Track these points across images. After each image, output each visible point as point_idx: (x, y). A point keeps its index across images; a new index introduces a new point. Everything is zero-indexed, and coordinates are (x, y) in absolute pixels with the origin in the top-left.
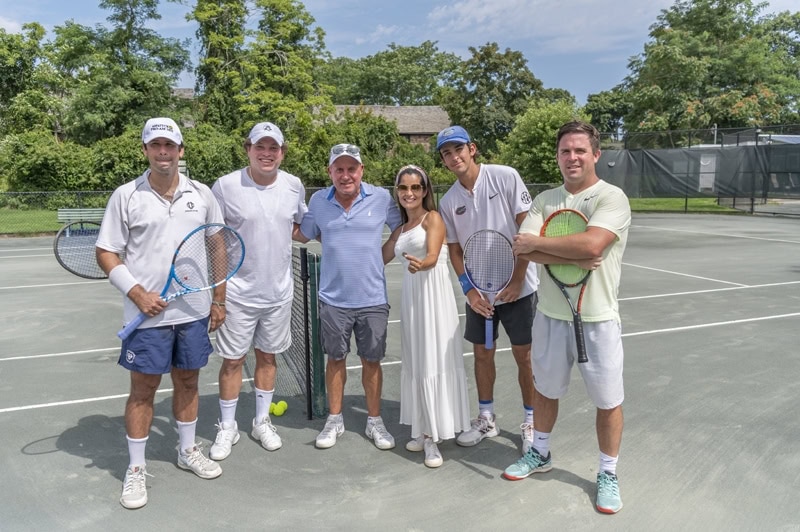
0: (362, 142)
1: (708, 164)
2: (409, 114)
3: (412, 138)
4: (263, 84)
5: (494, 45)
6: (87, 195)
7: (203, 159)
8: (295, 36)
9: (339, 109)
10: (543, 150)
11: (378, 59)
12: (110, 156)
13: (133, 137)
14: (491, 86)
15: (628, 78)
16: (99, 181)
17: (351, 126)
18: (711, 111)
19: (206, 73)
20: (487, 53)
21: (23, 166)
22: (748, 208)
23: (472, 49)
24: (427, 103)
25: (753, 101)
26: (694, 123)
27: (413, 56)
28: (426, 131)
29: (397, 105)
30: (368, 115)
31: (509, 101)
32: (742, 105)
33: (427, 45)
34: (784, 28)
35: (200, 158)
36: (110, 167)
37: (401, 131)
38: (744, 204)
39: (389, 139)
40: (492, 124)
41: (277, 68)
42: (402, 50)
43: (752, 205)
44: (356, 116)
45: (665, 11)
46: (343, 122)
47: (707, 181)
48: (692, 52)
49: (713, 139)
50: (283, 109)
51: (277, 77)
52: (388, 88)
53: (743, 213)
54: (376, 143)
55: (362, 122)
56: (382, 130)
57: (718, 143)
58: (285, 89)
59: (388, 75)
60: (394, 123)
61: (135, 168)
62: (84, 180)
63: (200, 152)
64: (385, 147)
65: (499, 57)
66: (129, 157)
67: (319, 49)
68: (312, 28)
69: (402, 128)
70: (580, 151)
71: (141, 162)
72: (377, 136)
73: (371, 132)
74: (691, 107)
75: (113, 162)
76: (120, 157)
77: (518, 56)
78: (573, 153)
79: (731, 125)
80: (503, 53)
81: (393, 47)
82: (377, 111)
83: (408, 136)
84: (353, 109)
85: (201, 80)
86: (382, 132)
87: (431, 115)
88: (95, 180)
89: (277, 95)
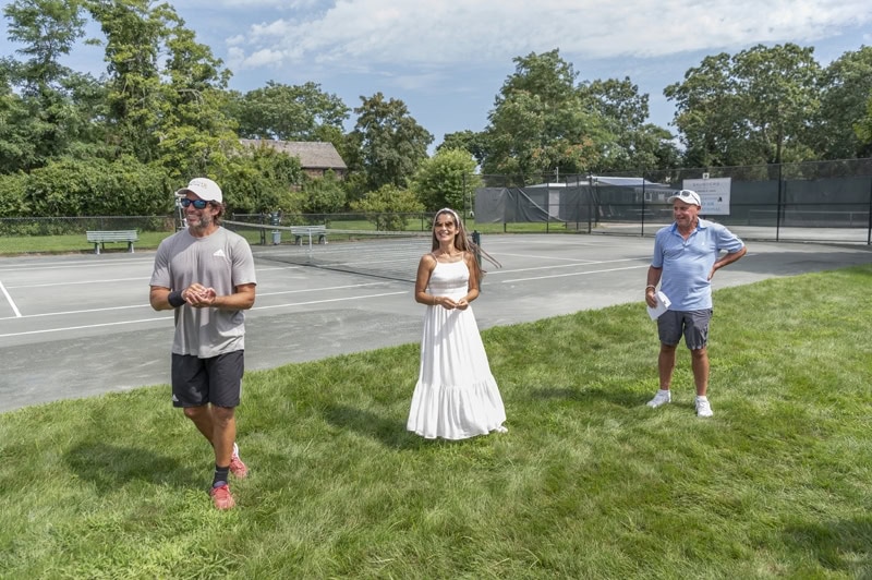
1: (554, 199)
4: (178, 120)
5: (380, 94)
6: (13, 222)
7: (138, 189)
9: (246, 142)
10: (446, 186)
11: (259, 93)
12: (41, 187)
13: (64, 168)
14: (379, 130)
15: (488, 127)
16: (29, 209)
18: (551, 157)
20: (373, 103)
22: (587, 230)
23: (363, 98)
25: (579, 147)
26: (539, 165)
27: (296, 93)
28: (319, 165)
30: (272, 151)
31: (396, 144)
32: (573, 152)
33: (309, 85)
34: (597, 93)
35: (134, 189)
36: (42, 196)
38: (584, 226)
40: (385, 162)
41: (192, 106)
42: (287, 89)
43: (590, 228)
45: (510, 77)
47: (554, 211)
48: (531, 109)
49: (555, 177)
50: (200, 144)
51: (191, 114)
53: (584, 233)
55: (268, 156)
56: (288, 164)
57: (560, 182)
59: (272, 111)
60: (297, 157)
61: (68, 197)
62: (13, 208)
63: (134, 183)
65: (385, 106)
66: (63, 187)
67: (221, 88)
71: (74, 193)
73: (278, 166)
74: (536, 152)
75: (45, 192)
76: (53, 187)
77: (400, 104)
79: (568, 170)
80: (389, 102)
81: (272, 84)
87: (322, 150)
88: (24, 207)
89: (191, 129)
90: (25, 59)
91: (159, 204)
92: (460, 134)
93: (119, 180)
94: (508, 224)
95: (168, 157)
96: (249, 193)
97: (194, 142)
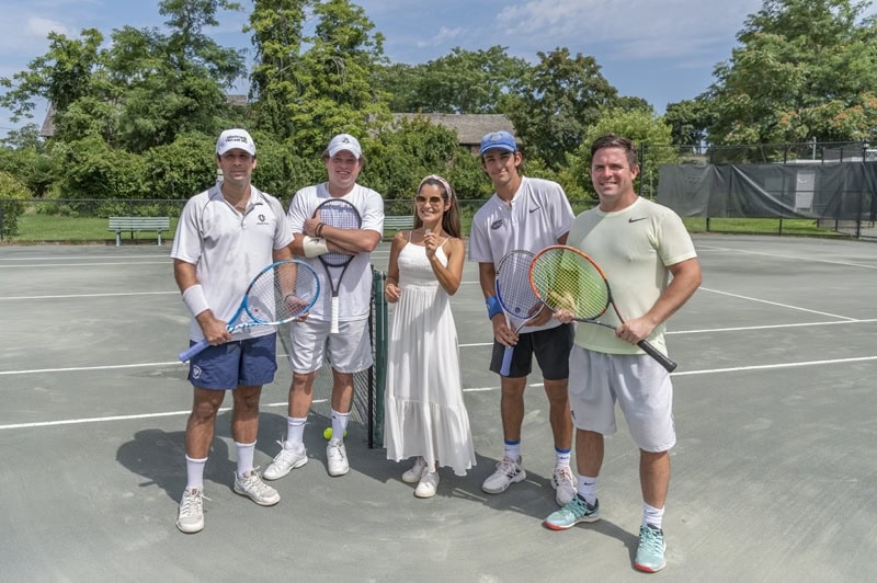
0: (419, 152)
1: (805, 183)
2: (471, 123)
3: (473, 149)
4: (317, 91)
5: (565, 50)
6: (135, 203)
8: (354, 42)
9: (397, 117)
11: (439, 63)
12: (161, 165)
13: (185, 145)
14: (560, 93)
15: (713, 87)
16: (149, 189)
17: (408, 135)
18: (809, 123)
19: (260, 79)
20: (555, 60)
21: (75, 173)
22: (853, 232)
23: (541, 54)
24: (490, 112)
25: (857, 111)
26: (788, 136)
27: (479, 61)
29: (458, 113)
30: (427, 124)
31: (580, 111)
32: (845, 117)
33: (494, 51)
36: (160, 175)
37: (461, 141)
38: (848, 227)
39: (448, 149)
40: (560, 135)
41: (334, 77)
42: (470, 56)
43: (858, 228)
44: (413, 124)
45: (753, 16)
46: (400, 131)
47: (803, 200)
48: (786, 58)
49: (811, 153)
50: (337, 118)
51: (333, 87)
52: (449, 95)
53: (847, 237)
54: (434, 153)
55: (420, 130)
56: (442, 139)
57: (816, 158)
58: (341, 98)
59: (451, 81)
60: (454, 132)
61: (185, 177)
62: (134, 188)
64: (444, 157)
65: (569, 63)
66: (180, 166)
67: (377, 55)
68: (371, 33)
69: (462, 137)
70: (614, 166)
71: (191, 171)
72: (435, 146)
73: (429, 142)
74: (786, 117)
75: (164, 170)
76: (171, 165)
77: (590, 61)
78: (607, 168)
79: (832, 139)
80: (575, 59)
81: (457, 51)
82: (436, 120)
83: (469, 146)
84: (411, 118)
85: (255, 86)
86: (441, 142)
87: (495, 123)
88: (145, 188)
89: (331, 103)
90: (168, 32)
91: (278, 185)
92: (687, 103)
94: (712, 219)
95: (303, 133)
96: (382, 173)
97: (331, 116)
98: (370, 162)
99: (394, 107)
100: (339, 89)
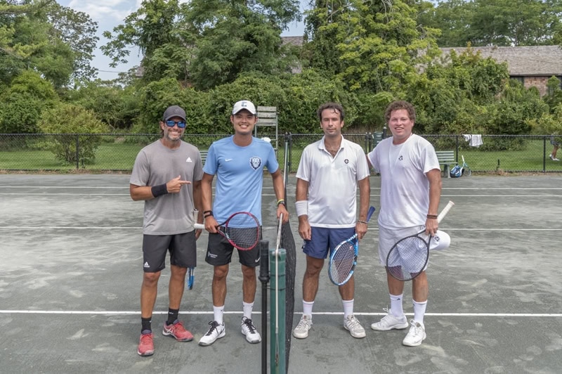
0: (467, 85)
2: (525, 55)
3: (526, 80)
4: (364, 31)
6: (200, 134)
7: (304, 103)
9: (445, 52)
12: (223, 101)
13: (244, 83)
16: (212, 123)
17: (456, 69)
19: (314, 21)
21: (153, 109)
24: (547, 43)
28: (543, 72)
29: (513, 45)
30: (476, 57)
35: (300, 103)
36: (222, 110)
37: (513, 73)
39: (498, 81)
41: (380, 16)
44: (462, 58)
46: (449, 65)
50: (383, 55)
51: (379, 25)
52: (503, 29)
54: (483, 86)
55: (467, 64)
56: (493, 74)
58: (388, 35)
59: (505, 14)
60: (504, 65)
62: (199, 122)
63: (301, 97)
64: (493, 89)
69: (513, 69)
72: (484, 79)
73: (478, 74)
75: (226, 105)
82: (487, 54)
83: (522, 77)
84: (459, 52)
85: (310, 28)
86: (490, 75)
87: (550, 55)
88: (208, 121)
89: (378, 40)
93: (288, 93)
95: (350, 70)
96: (427, 106)
97: (378, 52)
98: (415, 95)
99: (441, 43)
100: (386, 27)
